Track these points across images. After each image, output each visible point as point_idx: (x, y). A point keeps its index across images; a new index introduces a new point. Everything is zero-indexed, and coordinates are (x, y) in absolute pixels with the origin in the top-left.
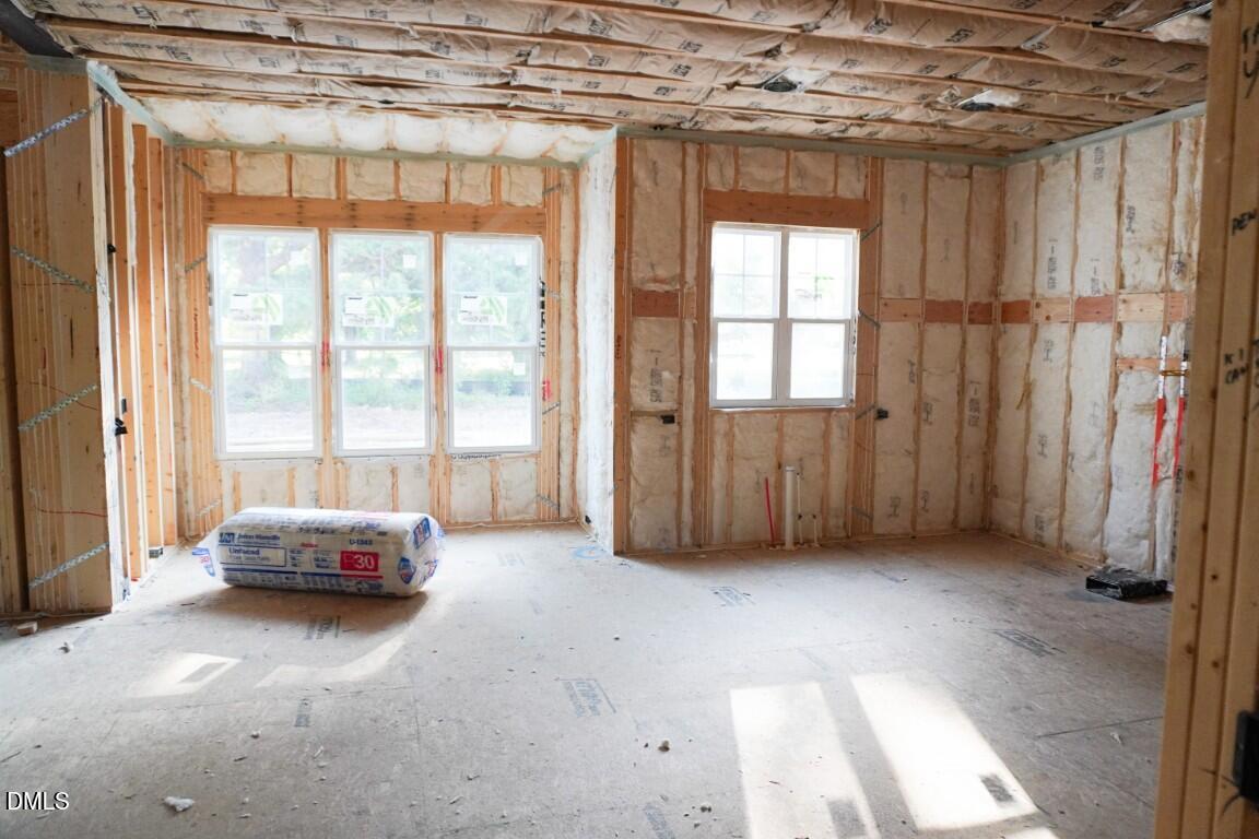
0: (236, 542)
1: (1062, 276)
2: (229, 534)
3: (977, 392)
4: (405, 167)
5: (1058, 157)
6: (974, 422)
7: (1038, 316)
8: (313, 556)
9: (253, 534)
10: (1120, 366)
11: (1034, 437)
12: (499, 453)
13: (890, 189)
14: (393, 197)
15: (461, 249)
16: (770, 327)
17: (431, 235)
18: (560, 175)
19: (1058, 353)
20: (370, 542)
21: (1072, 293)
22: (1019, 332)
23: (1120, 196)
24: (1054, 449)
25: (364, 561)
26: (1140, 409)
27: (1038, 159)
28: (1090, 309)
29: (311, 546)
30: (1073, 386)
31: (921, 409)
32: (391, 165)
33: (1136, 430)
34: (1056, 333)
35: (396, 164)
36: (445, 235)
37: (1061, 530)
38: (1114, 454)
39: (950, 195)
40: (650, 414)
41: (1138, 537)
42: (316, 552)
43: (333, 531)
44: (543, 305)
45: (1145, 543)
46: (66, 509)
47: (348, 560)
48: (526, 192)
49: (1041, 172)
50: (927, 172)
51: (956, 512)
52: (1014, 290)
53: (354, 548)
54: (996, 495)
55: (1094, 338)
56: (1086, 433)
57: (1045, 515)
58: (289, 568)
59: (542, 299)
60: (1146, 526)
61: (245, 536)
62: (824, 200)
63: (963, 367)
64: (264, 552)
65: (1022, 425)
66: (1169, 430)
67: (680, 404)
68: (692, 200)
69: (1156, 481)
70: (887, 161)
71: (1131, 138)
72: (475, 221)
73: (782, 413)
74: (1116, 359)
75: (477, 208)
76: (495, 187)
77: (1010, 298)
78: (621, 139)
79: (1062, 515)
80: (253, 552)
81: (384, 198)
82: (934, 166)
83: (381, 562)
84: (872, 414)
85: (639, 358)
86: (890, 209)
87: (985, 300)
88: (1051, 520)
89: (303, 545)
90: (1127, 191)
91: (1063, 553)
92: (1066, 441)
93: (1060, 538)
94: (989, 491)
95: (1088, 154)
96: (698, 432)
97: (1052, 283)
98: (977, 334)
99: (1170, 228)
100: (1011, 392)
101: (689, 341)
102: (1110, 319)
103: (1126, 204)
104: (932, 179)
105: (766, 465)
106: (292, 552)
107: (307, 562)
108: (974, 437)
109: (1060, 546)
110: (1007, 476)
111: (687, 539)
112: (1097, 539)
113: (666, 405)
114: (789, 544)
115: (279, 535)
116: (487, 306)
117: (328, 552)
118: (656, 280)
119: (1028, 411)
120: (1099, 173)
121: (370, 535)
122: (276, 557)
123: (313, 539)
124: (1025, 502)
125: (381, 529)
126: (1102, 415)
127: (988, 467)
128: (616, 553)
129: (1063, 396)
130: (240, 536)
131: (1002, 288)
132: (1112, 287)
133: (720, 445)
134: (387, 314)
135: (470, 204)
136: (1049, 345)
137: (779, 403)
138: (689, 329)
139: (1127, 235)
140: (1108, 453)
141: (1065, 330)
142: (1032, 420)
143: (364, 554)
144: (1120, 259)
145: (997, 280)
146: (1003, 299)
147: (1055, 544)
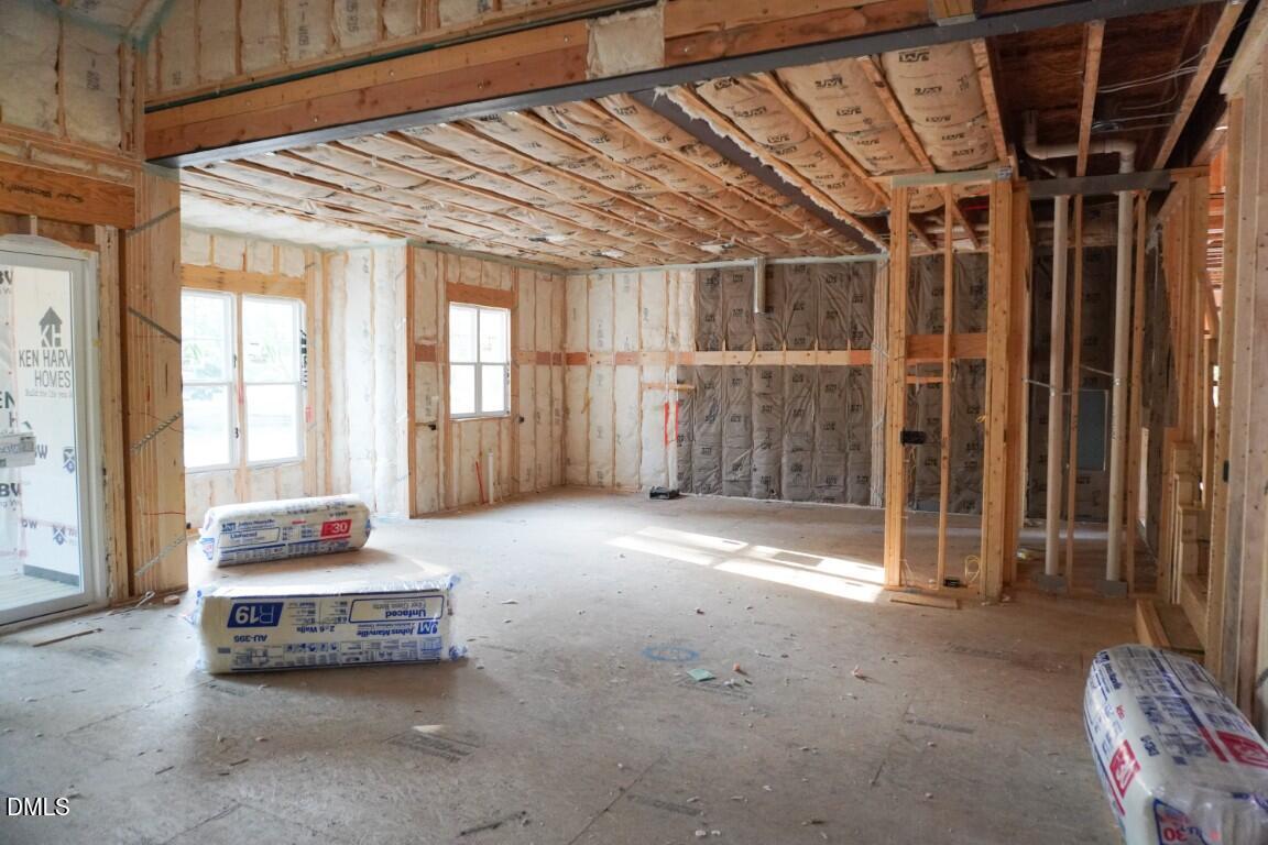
0: (237, 529)
1: (607, 341)
2: (231, 524)
3: (558, 405)
4: (218, 240)
5: (601, 276)
6: (557, 423)
7: (592, 361)
8: (301, 529)
9: (252, 521)
10: (643, 388)
11: (593, 429)
12: (278, 465)
13: (522, 286)
14: (209, 264)
15: (254, 307)
16: (473, 367)
17: (234, 296)
18: (314, 256)
19: (606, 382)
20: (346, 513)
21: (613, 349)
22: (578, 371)
23: (639, 303)
24: (608, 434)
25: (339, 527)
26: (656, 409)
27: (588, 275)
28: (623, 358)
29: (300, 522)
30: (616, 398)
31: (537, 415)
32: (208, 238)
33: (653, 419)
34: (605, 371)
35: (212, 237)
36: (244, 296)
37: (614, 476)
38: (643, 433)
39: (545, 290)
40: (424, 425)
41: (660, 472)
42: (304, 527)
43: (315, 510)
44: (304, 351)
45: (663, 475)
46: (161, 510)
47: (328, 529)
48: (294, 267)
49: (589, 283)
50: (536, 277)
51: (551, 476)
52: (576, 345)
53: (334, 519)
54: (570, 464)
55: (627, 374)
56: (625, 423)
57: (603, 471)
58: (281, 542)
59: (304, 346)
60: (663, 466)
61: (245, 524)
62: (495, 291)
63: (551, 390)
64: (260, 533)
65: (585, 423)
66: (672, 417)
67: (437, 417)
68: (441, 286)
69: (667, 442)
70: (521, 270)
71: (644, 274)
72: (263, 287)
73: (481, 420)
74: (641, 384)
75: (264, 277)
76: (276, 263)
77: (572, 350)
78: (409, 246)
79: (614, 469)
80: (251, 535)
81: (203, 264)
82: (538, 273)
83: (352, 525)
84: (518, 419)
85: (420, 389)
86: (522, 297)
87: (559, 351)
88: (607, 472)
89: (294, 523)
90: (643, 301)
91: (616, 488)
92: (614, 428)
93: (614, 480)
94: (565, 462)
95: (620, 279)
96: (446, 434)
97: (601, 344)
98: (557, 370)
99: (667, 321)
100: (576, 404)
101: (441, 376)
102: (636, 363)
103: (643, 307)
104: (538, 281)
105: (475, 453)
106: (285, 529)
107: (295, 535)
108: (557, 430)
109: (614, 485)
110: (577, 451)
111: (442, 505)
112: (637, 477)
113: (432, 419)
114: (491, 502)
115: (272, 518)
116: (265, 352)
117: (313, 525)
118: (427, 339)
119: (588, 414)
120: (627, 289)
121: (342, 509)
122: (270, 536)
123: (302, 518)
124: (588, 466)
125: (349, 504)
126: (635, 413)
127: (564, 447)
128: (411, 517)
129: (611, 405)
130: (240, 524)
131: (567, 346)
132: (637, 348)
133: (455, 441)
134: (199, 356)
135: (260, 273)
136: (600, 377)
137: (478, 414)
138: (441, 370)
139: (644, 322)
140: (640, 431)
141: (610, 369)
142: (591, 419)
143: (340, 522)
144: (640, 334)
145: (563, 340)
146: (567, 351)
147: (610, 484)
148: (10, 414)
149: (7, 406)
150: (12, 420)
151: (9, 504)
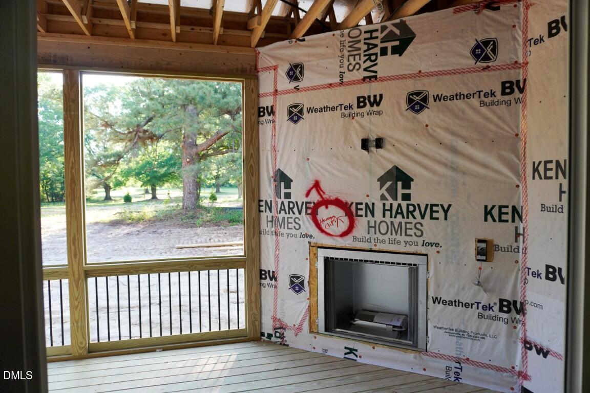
148: (516, 228)
149: (513, 221)
150: (517, 235)
151: (510, 321)
